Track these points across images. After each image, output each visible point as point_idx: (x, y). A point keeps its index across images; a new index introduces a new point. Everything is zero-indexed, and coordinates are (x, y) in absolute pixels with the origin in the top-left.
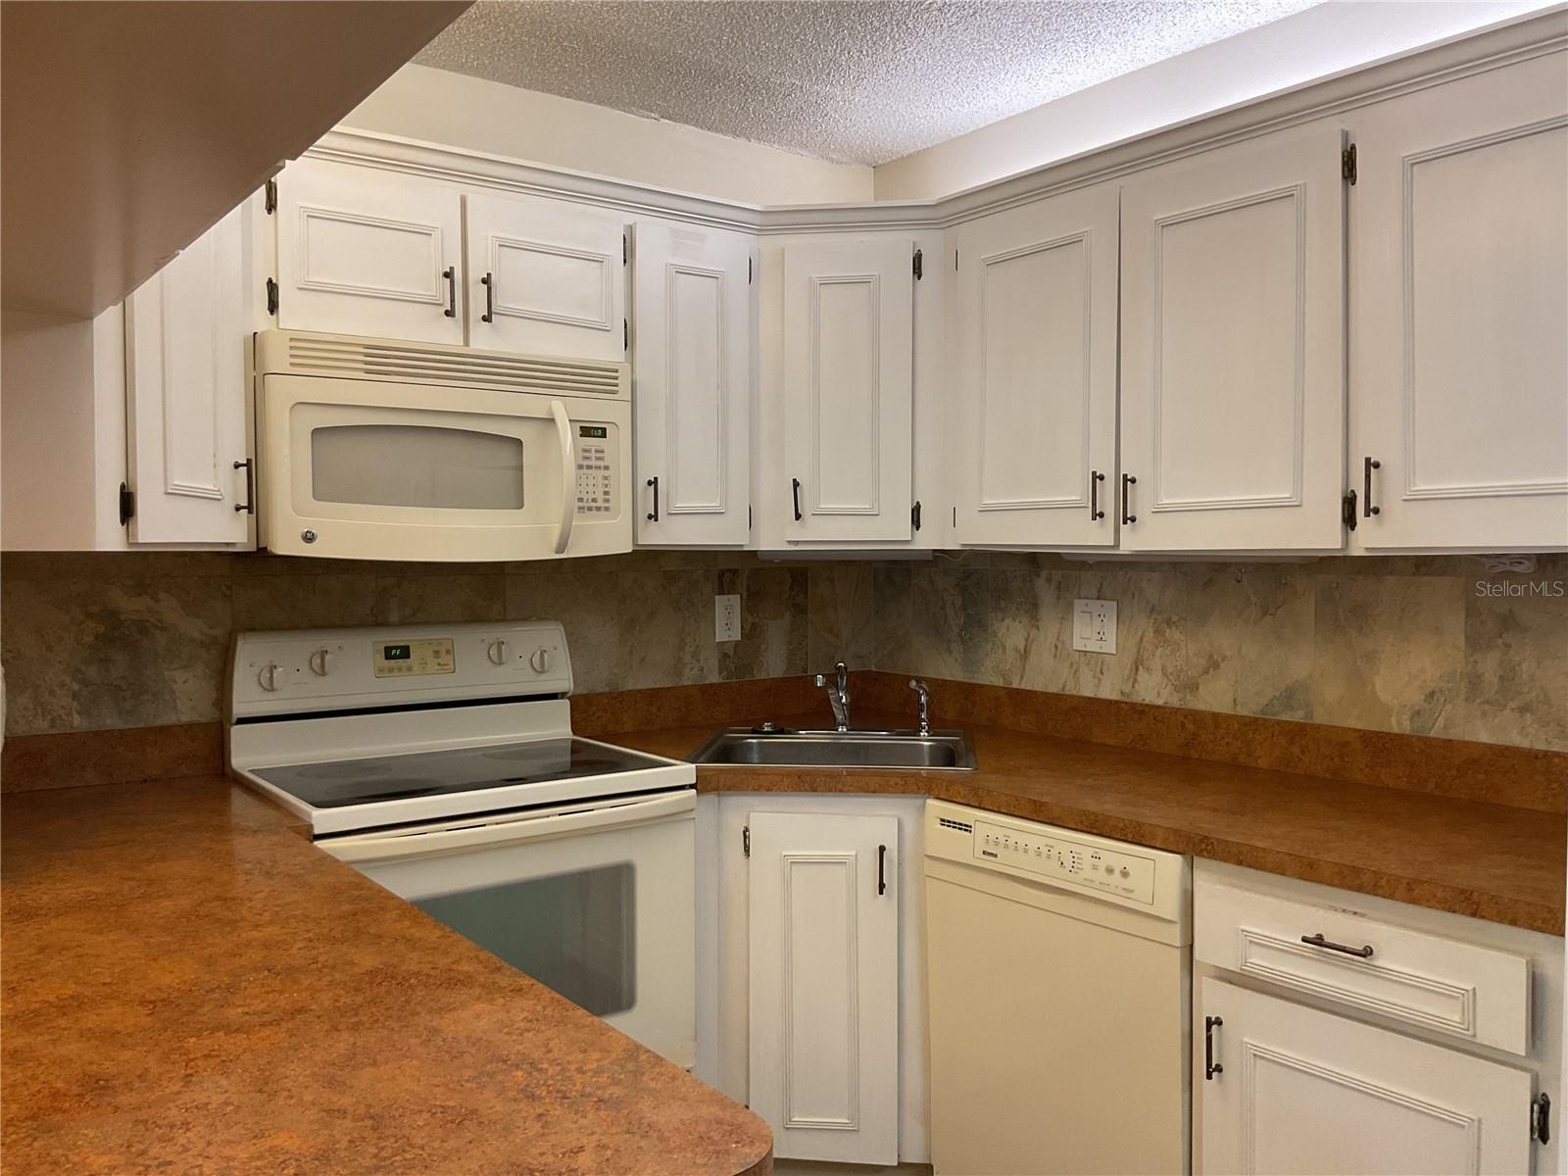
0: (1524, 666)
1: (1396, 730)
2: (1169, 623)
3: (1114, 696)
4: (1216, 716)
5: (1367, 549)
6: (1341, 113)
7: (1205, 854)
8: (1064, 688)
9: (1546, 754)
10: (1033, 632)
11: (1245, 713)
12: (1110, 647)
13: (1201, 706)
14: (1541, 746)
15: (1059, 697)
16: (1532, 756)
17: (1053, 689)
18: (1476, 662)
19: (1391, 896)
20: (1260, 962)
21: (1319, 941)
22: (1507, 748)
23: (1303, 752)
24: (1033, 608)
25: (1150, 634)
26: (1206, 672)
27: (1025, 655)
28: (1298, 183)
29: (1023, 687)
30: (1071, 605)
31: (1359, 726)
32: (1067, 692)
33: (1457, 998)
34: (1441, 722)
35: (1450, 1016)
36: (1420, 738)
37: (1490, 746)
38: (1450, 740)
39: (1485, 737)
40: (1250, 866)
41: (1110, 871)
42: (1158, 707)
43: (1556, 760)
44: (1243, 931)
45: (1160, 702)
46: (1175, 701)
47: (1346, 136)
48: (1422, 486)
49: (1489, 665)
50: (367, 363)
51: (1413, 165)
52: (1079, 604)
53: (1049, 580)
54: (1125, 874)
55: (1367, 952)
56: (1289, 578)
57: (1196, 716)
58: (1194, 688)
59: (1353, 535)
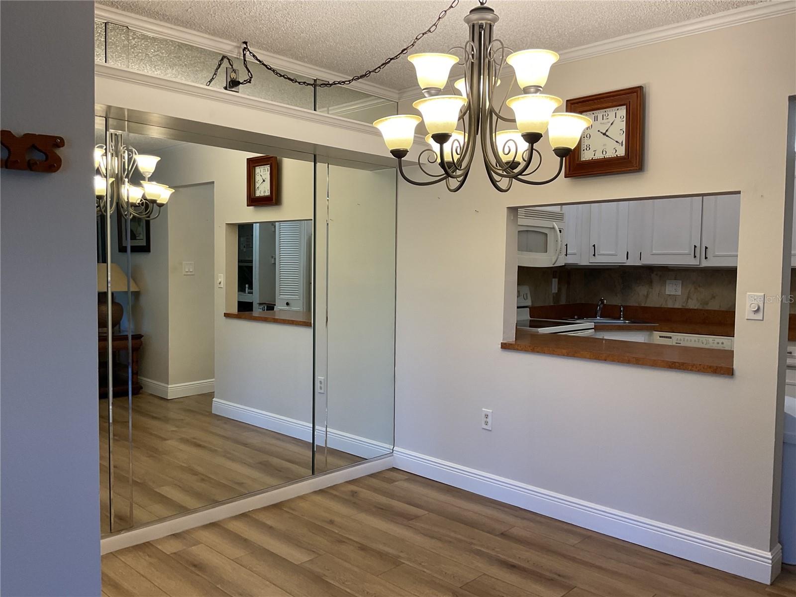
2: (699, 286)
3: (680, 307)
4: (715, 311)
8: (662, 305)
10: (650, 290)
11: (723, 310)
12: (679, 293)
13: (709, 309)
15: (660, 308)
17: (658, 306)
24: (651, 283)
25: (693, 289)
26: (711, 299)
27: (647, 296)
29: (646, 305)
30: (666, 282)
32: (662, 306)
41: (718, 343)
42: (695, 309)
45: (696, 308)
46: (701, 308)
50: (525, 212)
52: (668, 282)
53: (657, 275)
54: (723, 343)
57: (707, 311)
58: (707, 304)
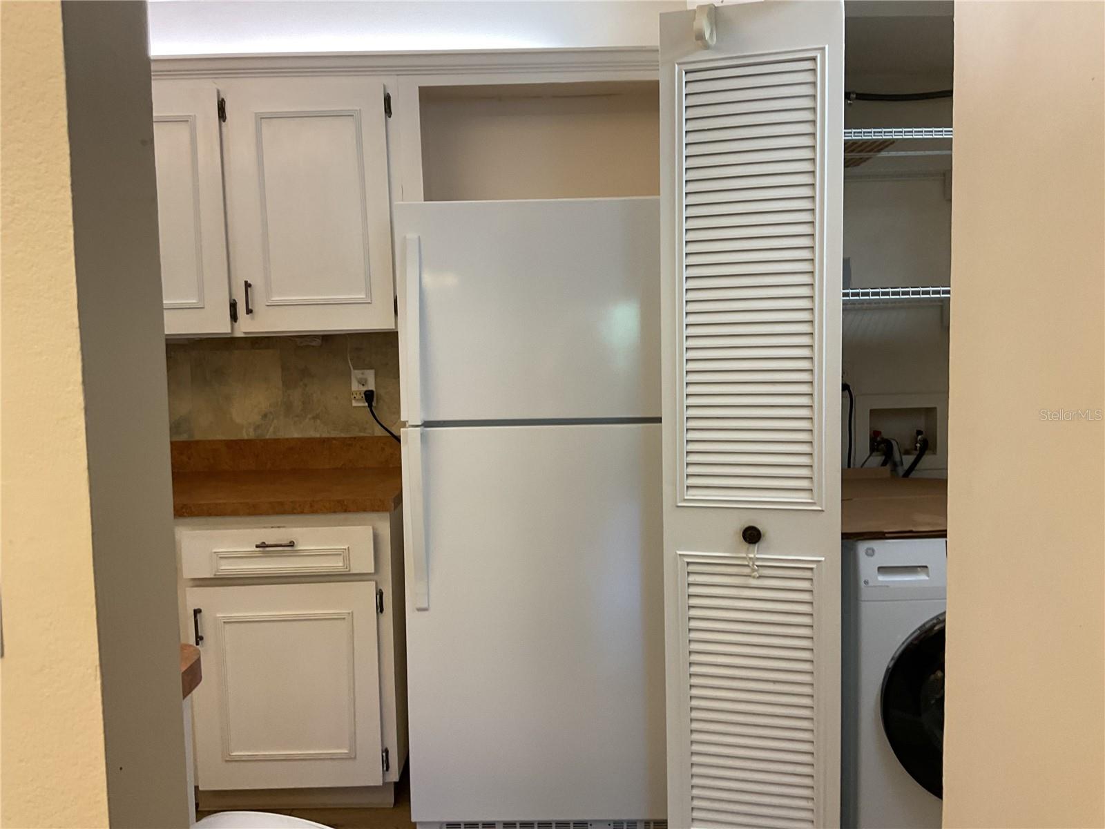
0: (315, 395)
1: (246, 438)
5: (245, 333)
6: (215, 78)
7: (185, 514)
9: (329, 439)
14: (325, 435)
16: (323, 441)
18: (289, 395)
19: (302, 513)
20: (228, 568)
21: (263, 545)
22: (309, 439)
23: (189, 459)
28: (190, 114)
31: (224, 438)
33: (340, 555)
34: (271, 429)
35: (336, 564)
36: (261, 440)
37: (299, 439)
38: (279, 439)
39: (296, 435)
40: (217, 515)
43: (334, 442)
44: (215, 552)
47: (218, 92)
48: (276, 298)
49: (296, 396)
51: (261, 118)
55: (292, 544)
56: (172, 353)
59: (236, 325)
